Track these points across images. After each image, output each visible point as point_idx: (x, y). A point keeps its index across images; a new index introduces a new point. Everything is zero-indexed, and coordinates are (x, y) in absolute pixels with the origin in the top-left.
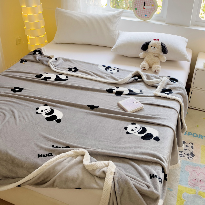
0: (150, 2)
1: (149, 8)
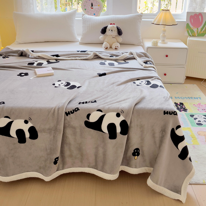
0: (96, 3)
1: (96, 8)
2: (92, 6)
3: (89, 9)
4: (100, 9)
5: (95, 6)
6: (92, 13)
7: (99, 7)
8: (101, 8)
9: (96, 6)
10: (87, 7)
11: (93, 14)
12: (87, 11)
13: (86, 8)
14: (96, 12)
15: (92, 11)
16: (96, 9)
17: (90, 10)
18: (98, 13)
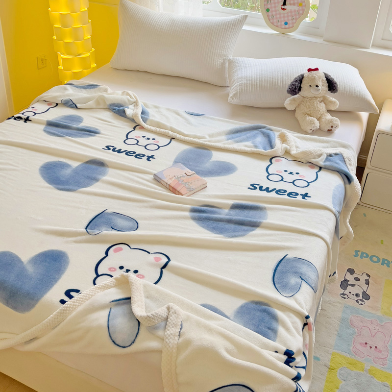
1: (293, 10)
2: (284, 4)
3: (276, 11)
4: (301, 12)
5: (290, 4)
6: (282, 19)
7: (301, 8)
8: (303, 10)
9: (294, 4)
10: (273, 5)
11: (283, 23)
12: (270, 13)
13: (269, 6)
14: (290, 18)
15: (282, 15)
16: (291, 12)
17: (278, 12)
18: (294, 21)
